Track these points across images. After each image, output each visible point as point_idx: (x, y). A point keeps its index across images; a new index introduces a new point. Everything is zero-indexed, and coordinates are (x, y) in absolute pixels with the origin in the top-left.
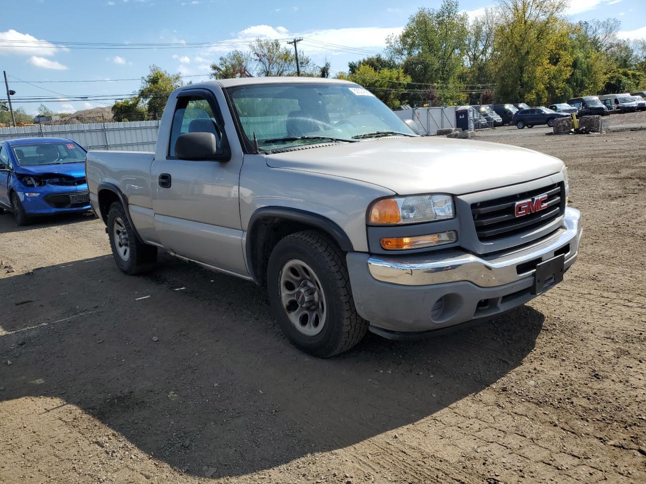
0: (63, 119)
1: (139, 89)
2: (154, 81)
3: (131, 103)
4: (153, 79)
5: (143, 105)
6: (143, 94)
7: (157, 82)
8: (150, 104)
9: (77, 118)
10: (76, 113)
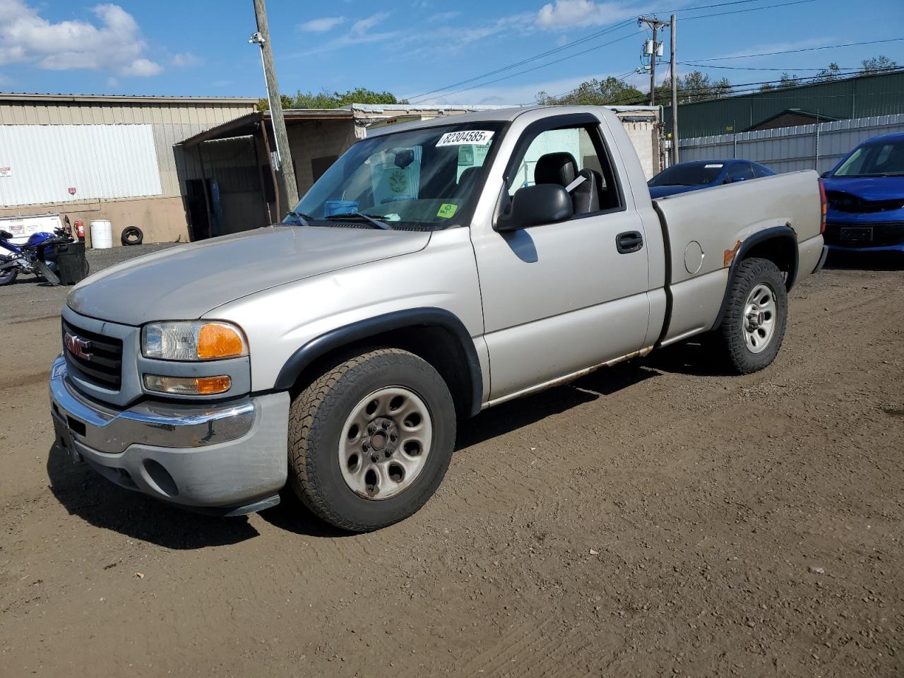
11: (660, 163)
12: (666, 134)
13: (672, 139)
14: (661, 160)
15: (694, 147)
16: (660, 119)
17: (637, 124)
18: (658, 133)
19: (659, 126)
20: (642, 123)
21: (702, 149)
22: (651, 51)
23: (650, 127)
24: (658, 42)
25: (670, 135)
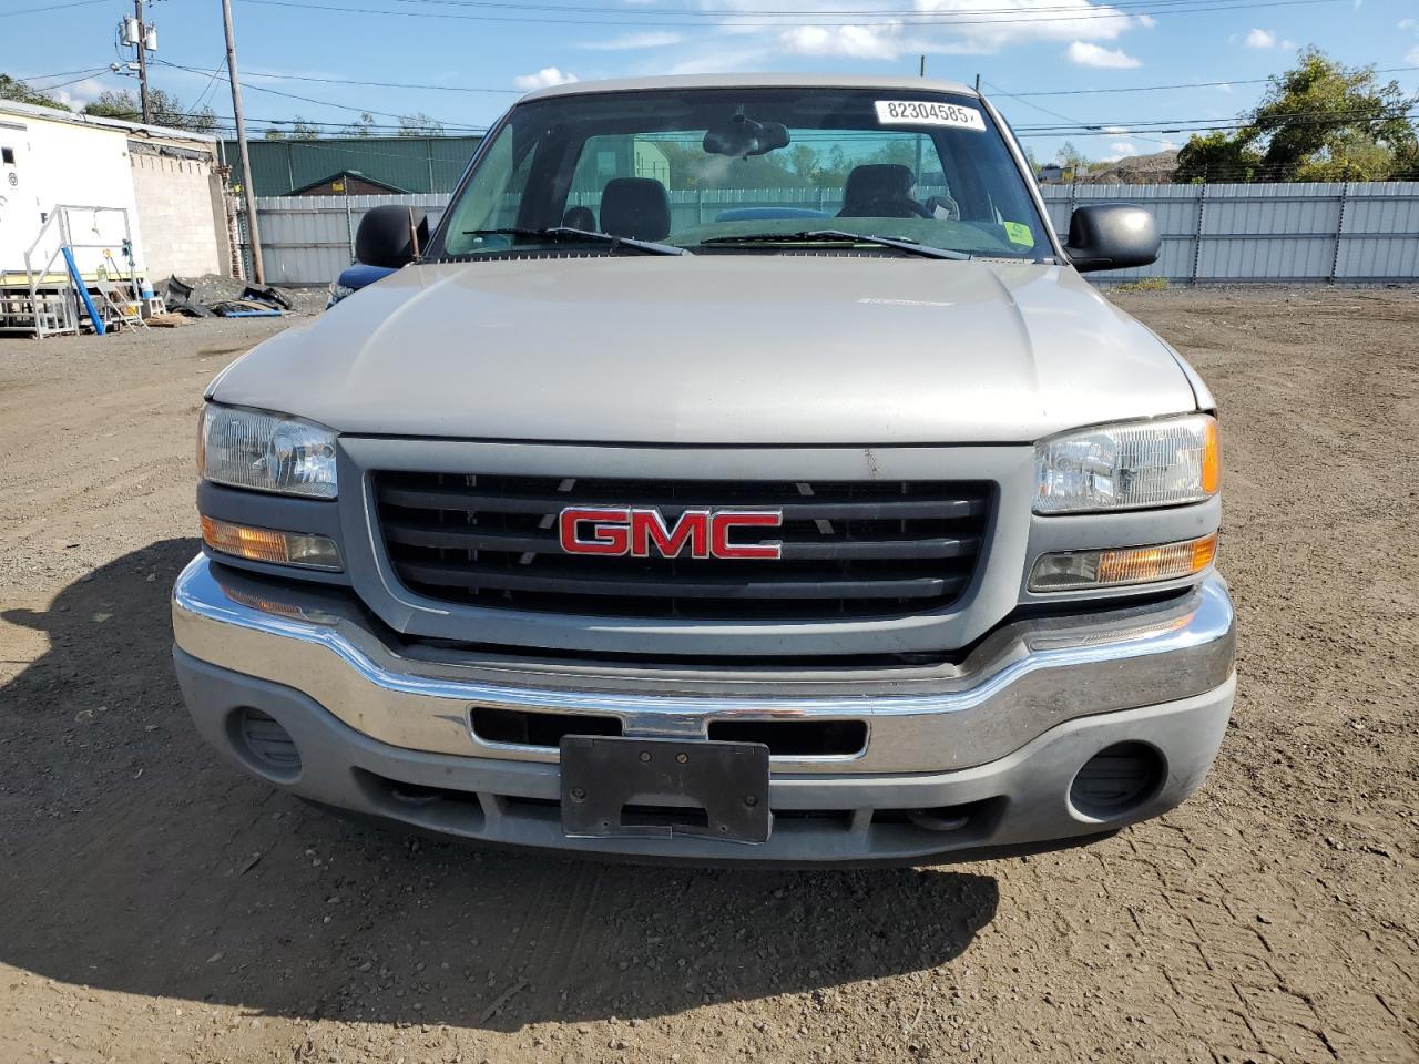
0: (1092, 175)
1: (1255, 106)
2: (1299, 85)
3: (1230, 139)
4: (1298, 82)
5: (1261, 145)
6: (1264, 121)
7: (1305, 88)
8: (1274, 143)
9: (1120, 173)
10: (1119, 162)
11: (228, 234)
12: (232, 186)
13: (243, 194)
14: (230, 229)
15: (281, 213)
16: (220, 160)
17: (185, 163)
18: (221, 183)
19: (221, 170)
20: (192, 162)
21: (295, 217)
22: (135, 38)
23: (206, 170)
24: (146, 24)
25: (238, 189)
